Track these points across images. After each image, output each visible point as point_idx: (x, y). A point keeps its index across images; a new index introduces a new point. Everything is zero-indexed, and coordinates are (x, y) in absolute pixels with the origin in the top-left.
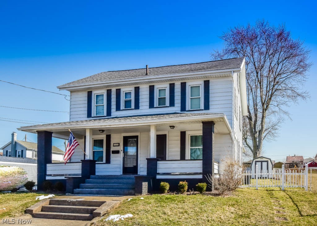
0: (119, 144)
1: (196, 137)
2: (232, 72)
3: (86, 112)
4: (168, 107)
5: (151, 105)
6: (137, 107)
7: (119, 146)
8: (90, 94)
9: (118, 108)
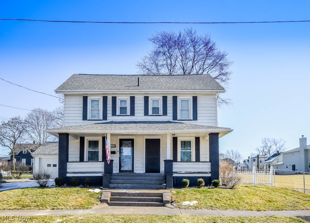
0: (115, 145)
1: (185, 142)
2: (219, 92)
3: (82, 115)
4: (162, 116)
5: (146, 113)
6: (133, 113)
7: (115, 147)
8: (85, 99)
9: (114, 114)
